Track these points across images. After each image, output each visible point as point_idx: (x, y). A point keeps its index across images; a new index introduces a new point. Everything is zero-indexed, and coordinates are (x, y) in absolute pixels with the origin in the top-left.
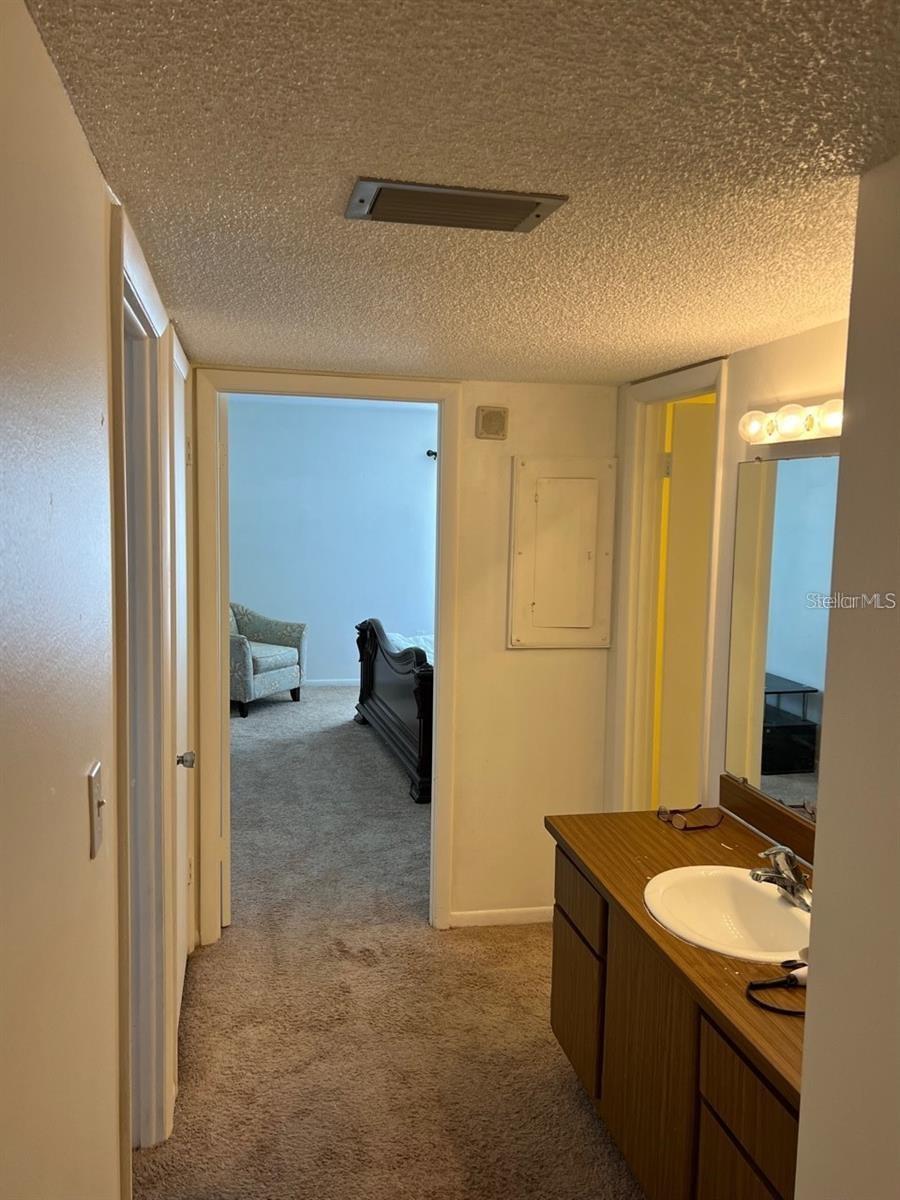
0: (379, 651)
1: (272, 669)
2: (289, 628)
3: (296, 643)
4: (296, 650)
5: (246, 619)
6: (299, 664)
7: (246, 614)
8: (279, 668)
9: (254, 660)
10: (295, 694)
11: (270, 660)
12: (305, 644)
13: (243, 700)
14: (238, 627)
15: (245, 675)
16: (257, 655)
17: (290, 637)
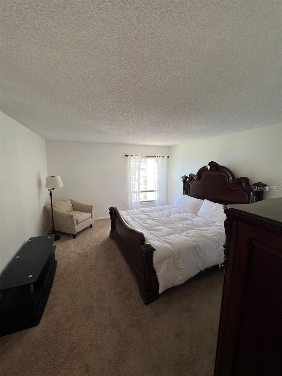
0: (117, 218)
1: (83, 222)
2: (88, 207)
3: (90, 211)
4: (90, 214)
5: (75, 204)
6: (91, 217)
7: (75, 203)
8: (85, 221)
9: (76, 221)
10: (91, 226)
11: (82, 219)
12: (93, 211)
13: (73, 234)
14: (73, 207)
15: (74, 226)
16: (78, 219)
17: (88, 209)
